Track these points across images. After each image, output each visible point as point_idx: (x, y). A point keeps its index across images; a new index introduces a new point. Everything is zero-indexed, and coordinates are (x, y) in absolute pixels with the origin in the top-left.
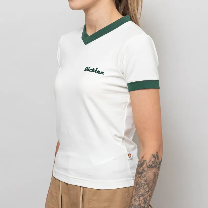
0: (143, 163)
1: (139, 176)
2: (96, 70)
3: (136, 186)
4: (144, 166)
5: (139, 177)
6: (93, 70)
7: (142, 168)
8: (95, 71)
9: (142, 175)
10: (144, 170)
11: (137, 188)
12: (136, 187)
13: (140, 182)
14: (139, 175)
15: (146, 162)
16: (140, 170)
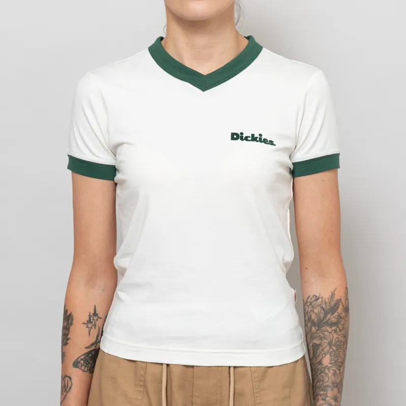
0: (335, 304)
1: (333, 330)
2: (260, 139)
3: (331, 348)
4: (339, 310)
5: (333, 332)
6: (254, 139)
7: (336, 314)
8: (258, 139)
9: (338, 327)
10: (341, 318)
11: (334, 351)
12: (331, 350)
13: (337, 339)
14: (334, 328)
15: (341, 304)
16: (333, 319)
